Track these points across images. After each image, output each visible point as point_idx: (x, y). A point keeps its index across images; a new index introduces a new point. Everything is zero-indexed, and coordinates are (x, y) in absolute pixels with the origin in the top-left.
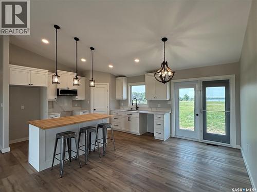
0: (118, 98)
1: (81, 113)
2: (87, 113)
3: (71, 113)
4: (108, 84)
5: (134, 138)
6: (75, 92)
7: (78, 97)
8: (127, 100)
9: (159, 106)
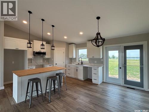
0: (70, 57)
1: (48, 66)
2: (52, 66)
3: (42, 66)
4: (64, 48)
5: (80, 82)
6: (44, 54)
7: (47, 56)
8: (76, 58)
9: (96, 62)
